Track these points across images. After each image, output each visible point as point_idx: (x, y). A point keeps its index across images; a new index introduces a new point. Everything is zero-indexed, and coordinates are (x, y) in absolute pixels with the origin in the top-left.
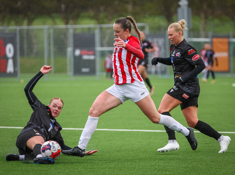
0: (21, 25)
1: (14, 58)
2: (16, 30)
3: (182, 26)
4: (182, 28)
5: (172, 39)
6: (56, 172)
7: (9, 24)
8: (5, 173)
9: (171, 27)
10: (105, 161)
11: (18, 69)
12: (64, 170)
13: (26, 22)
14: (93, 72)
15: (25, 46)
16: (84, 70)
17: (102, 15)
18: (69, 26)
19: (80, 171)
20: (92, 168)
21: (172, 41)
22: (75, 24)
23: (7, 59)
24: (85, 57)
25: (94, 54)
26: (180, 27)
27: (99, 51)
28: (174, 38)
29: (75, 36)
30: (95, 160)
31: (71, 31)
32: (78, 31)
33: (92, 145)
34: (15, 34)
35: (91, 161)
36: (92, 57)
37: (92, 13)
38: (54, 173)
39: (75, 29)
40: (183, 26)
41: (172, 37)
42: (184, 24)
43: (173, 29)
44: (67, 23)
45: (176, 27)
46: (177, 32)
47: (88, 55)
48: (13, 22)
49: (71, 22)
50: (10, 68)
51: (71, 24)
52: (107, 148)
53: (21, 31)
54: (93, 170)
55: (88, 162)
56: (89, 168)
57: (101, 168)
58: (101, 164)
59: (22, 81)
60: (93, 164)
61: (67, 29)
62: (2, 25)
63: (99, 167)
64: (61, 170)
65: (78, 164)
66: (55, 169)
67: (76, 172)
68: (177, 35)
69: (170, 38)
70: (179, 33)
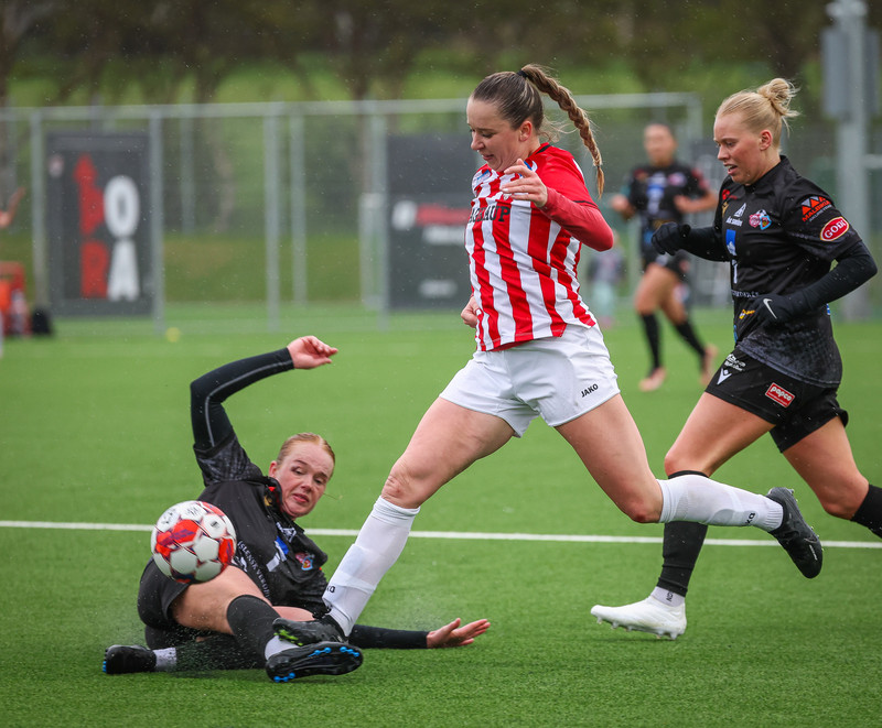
0: (170, 99)
1: (140, 238)
2: (146, 122)
3: (772, 105)
4: (773, 115)
5: (731, 162)
6: (315, 714)
7: (117, 97)
9: (729, 111)
10: (519, 669)
11: (158, 281)
12: (348, 706)
13: (187, 88)
15: (187, 189)
16: (434, 288)
18: (371, 106)
19: (416, 709)
20: (464, 698)
21: (734, 167)
22: (396, 95)
23: (108, 241)
24: (438, 235)
26: (766, 108)
28: (740, 157)
29: (396, 147)
31: (377, 129)
32: (408, 128)
33: (466, 602)
34: (145, 139)
37: (463, 50)
38: (307, 716)
39: (393, 118)
40: (779, 104)
41: (733, 151)
42: (781, 96)
43: (737, 117)
44: (360, 92)
45: (750, 108)
46: (754, 132)
48: (135, 89)
49: (377, 86)
50: (123, 281)
51: (379, 98)
52: (526, 612)
53: (168, 125)
54: (467, 706)
55: (448, 672)
56: (454, 697)
57: (503, 698)
58: (503, 682)
59: (173, 334)
60: (469, 680)
61: (362, 117)
62: (89, 102)
63: (494, 694)
64: (333, 704)
65: (408, 681)
66: (312, 700)
67: (396, 711)
68: (752, 145)
69: (726, 156)
70: (764, 134)
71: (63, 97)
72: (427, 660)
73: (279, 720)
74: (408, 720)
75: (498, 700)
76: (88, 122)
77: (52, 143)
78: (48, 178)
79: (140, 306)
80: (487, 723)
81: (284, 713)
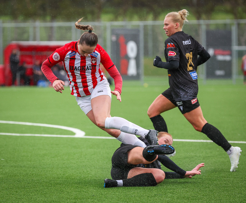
0: (145, 20)
1: (137, 58)
2: (139, 26)
3: (181, 16)
4: (181, 19)
5: (167, 30)
6: (184, 191)
7: (131, 19)
8: (124, 191)
9: (169, 16)
10: (241, 179)
11: (142, 71)
12: (193, 189)
13: (151, 16)
14: (228, 75)
15: (150, 45)
16: (219, 73)
17: (240, 9)
18: (202, 22)
19: (212, 190)
20: (226, 187)
21: (167, 32)
22: (209, 19)
23: (128, 59)
24: (220, 58)
25: (231, 55)
26: (179, 17)
27: (236, 51)
28: (169, 29)
29: (208, 33)
30: (230, 178)
31: (204, 28)
32: (212, 28)
33: (227, 160)
34: (138, 31)
35: (225, 179)
36: (228, 58)
37: (228, 6)
38: (182, 192)
39: (208, 25)
40: (183, 16)
41: (167, 27)
42: (184, 14)
44: (199, 18)
45: (174, 16)
46: (174, 23)
47: (223, 55)
48: (136, 17)
49: (204, 16)
50: (132, 70)
51: (204, 19)
52: (243, 163)
53: (145, 27)
54: (227, 190)
55: (221, 180)
56: (223, 187)
57: (237, 187)
58: (237, 183)
59: (146, 85)
60: (227, 182)
61: (199, 25)
62: (123, 20)
63: (234, 186)
64: (189, 188)
65: (210, 182)
66: (183, 187)
67: (207, 191)
68: (173, 27)
69: (165, 28)
70: (177, 24)
71: (116, 19)
72: (215, 177)
73: (174, 193)
74: (210, 193)
75: (235, 188)
76: (122, 26)
77: (113, 32)
78: (112, 41)
79: (137, 77)
80: (232, 194)
81: (175, 191)
